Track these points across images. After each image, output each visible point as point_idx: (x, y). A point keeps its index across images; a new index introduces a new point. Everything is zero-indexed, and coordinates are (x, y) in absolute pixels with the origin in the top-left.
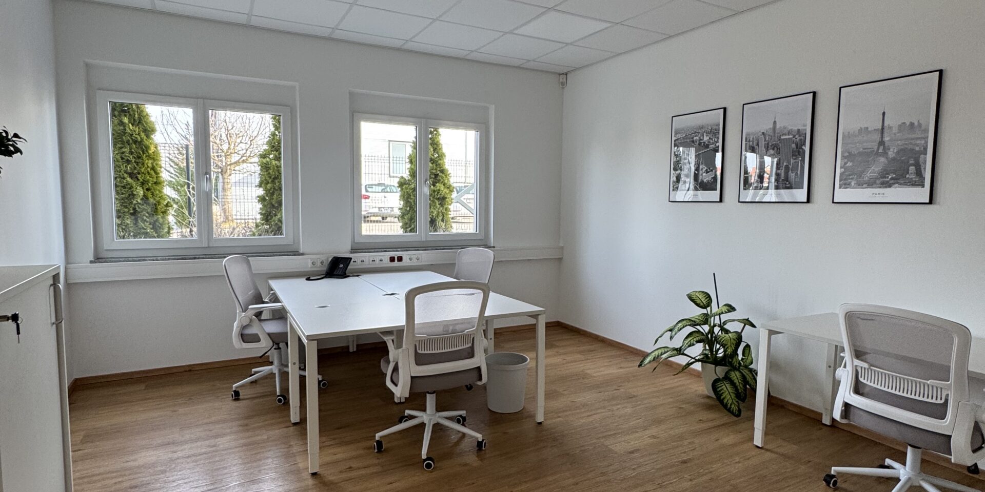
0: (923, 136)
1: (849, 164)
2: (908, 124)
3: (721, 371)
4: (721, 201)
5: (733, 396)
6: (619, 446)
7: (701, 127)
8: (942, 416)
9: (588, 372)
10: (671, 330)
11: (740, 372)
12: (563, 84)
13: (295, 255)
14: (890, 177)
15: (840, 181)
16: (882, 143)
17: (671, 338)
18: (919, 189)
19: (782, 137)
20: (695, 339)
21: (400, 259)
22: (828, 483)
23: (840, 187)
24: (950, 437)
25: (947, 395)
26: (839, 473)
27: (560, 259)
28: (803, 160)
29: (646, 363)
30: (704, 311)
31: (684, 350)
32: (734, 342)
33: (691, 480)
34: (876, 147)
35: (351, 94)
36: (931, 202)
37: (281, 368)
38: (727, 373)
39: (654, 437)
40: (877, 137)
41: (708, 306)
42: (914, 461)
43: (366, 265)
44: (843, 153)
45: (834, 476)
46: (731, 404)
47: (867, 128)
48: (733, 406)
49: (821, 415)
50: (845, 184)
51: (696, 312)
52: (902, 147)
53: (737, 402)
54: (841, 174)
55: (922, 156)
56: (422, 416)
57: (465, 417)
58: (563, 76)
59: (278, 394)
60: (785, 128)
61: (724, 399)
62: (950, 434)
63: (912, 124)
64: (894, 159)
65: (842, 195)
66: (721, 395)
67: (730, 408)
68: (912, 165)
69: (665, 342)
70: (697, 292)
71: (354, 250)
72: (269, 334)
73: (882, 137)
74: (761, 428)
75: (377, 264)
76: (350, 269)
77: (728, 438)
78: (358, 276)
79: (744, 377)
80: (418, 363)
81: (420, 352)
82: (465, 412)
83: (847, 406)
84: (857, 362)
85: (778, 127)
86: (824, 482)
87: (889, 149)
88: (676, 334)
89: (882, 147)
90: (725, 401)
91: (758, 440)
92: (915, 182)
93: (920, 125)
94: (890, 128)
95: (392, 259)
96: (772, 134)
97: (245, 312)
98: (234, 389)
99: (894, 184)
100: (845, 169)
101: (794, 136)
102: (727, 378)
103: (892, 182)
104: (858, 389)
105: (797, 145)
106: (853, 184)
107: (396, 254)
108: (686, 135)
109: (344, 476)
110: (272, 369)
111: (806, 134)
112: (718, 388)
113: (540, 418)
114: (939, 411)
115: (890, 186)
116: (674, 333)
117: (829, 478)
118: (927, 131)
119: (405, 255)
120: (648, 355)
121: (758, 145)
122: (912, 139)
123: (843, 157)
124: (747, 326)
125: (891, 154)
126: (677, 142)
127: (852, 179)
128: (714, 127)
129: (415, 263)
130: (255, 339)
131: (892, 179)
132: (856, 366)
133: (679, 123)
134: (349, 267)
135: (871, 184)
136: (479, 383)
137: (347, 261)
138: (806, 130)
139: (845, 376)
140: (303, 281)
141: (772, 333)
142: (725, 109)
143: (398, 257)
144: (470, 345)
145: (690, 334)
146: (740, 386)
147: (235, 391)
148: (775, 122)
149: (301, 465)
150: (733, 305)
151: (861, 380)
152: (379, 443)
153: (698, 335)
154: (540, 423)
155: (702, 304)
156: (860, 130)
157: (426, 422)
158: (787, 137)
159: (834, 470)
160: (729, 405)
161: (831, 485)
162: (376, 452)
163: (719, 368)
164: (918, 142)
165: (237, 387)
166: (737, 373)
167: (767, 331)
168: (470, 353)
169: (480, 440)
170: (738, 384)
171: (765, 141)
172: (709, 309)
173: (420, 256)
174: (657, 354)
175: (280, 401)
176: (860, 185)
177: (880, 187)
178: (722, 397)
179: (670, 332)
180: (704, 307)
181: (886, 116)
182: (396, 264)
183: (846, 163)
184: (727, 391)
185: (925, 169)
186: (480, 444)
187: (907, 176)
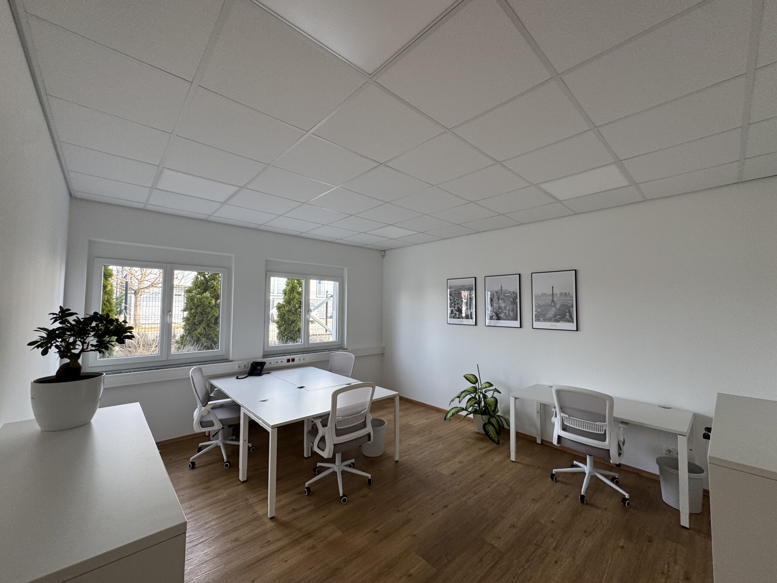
0: (571, 299)
1: (539, 310)
2: (564, 293)
3: (485, 417)
4: (476, 325)
5: (494, 432)
6: (445, 470)
7: (464, 286)
8: (605, 440)
9: (411, 423)
10: (459, 397)
11: (495, 418)
12: (383, 256)
13: (227, 362)
14: (558, 317)
15: (535, 318)
16: (553, 301)
17: (460, 402)
18: (571, 324)
19: (506, 295)
20: (473, 402)
21: (293, 360)
22: (552, 479)
23: (535, 321)
24: (609, 450)
25: (605, 431)
26: (557, 473)
27: (383, 354)
28: (517, 307)
29: (448, 418)
30: (474, 385)
31: (468, 409)
32: (494, 403)
33: (489, 487)
34: (551, 303)
35: (267, 261)
36: (577, 330)
37: (223, 441)
38: (489, 419)
39: (461, 462)
40: (551, 298)
41: (476, 383)
42: (590, 463)
43: (273, 365)
44: (535, 304)
45: (554, 475)
46: (494, 438)
47: (546, 293)
48: (495, 438)
49: (536, 438)
50: (538, 320)
51: (469, 385)
52: (562, 304)
53: (497, 436)
54: (536, 315)
55: (571, 308)
56: (333, 467)
57: (353, 463)
58: (383, 252)
59: (225, 461)
60: (506, 290)
61: (490, 435)
62: (609, 449)
63: (565, 293)
64: (559, 309)
65: (537, 325)
66: (488, 433)
67: (494, 439)
68: (567, 312)
69: (456, 403)
70: (469, 374)
71: (265, 356)
72: (220, 420)
73: (553, 298)
74: (514, 451)
75: (280, 364)
76: (265, 368)
77: (497, 458)
78: (269, 373)
79: (497, 421)
80: (338, 435)
81: (338, 428)
82: (354, 460)
83: (559, 437)
84: (562, 414)
85: (503, 289)
86: (550, 478)
87: (556, 304)
88: (462, 400)
89: (553, 303)
90: (491, 436)
91: (513, 457)
92: (569, 320)
93: (569, 294)
94: (556, 294)
95: (288, 361)
96: (500, 292)
97: (204, 407)
98: (191, 461)
99: (560, 321)
100: (537, 312)
101: (511, 295)
102: (489, 422)
103: (559, 320)
104: (565, 428)
105: (513, 299)
106: (541, 320)
107: (290, 357)
108: (455, 290)
109: (292, 516)
110: (217, 443)
111: (517, 294)
112: (486, 428)
113: (397, 458)
114: (602, 437)
115: (559, 322)
116: (461, 399)
117: (553, 476)
118: (572, 297)
119: (295, 357)
120: (449, 412)
121: (493, 297)
122: (567, 300)
123: (536, 306)
124: (495, 392)
125: (558, 306)
126: (451, 293)
127: (541, 317)
128: (471, 287)
129: (302, 362)
130: (211, 424)
131: (559, 318)
132: (562, 416)
133: (452, 283)
134: (264, 367)
135: (550, 320)
136: (369, 442)
137: (263, 364)
138: (517, 292)
139: (557, 422)
140: (234, 379)
141: (516, 398)
142: (475, 278)
143: (292, 359)
144: (364, 420)
145: (470, 399)
146: (497, 426)
147: (191, 462)
148: (501, 287)
149: (260, 513)
150: (492, 383)
151: (565, 423)
152: (308, 489)
153: (474, 400)
154: (397, 461)
155: (473, 382)
156: (543, 294)
157: (337, 470)
158: (508, 294)
159: (554, 471)
160: (493, 438)
161: (554, 480)
162: (307, 495)
163: (484, 416)
164: (569, 302)
165: (193, 459)
166: (494, 419)
167: (514, 398)
168: (364, 425)
169: (370, 478)
170: (495, 425)
171: (497, 295)
172: (477, 384)
173: (305, 357)
174: (453, 412)
175: (226, 466)
176: (545, 320)
177: (554, 322)
178: (489, 434)
179: (458, 399)
180: (474, 383)
181: (554, 288)
182: (291, 363)
183: (537, 309)
184: (490, 429)
185: (573, 314)
186: (370, 480)
187: (566, 317)
